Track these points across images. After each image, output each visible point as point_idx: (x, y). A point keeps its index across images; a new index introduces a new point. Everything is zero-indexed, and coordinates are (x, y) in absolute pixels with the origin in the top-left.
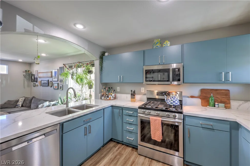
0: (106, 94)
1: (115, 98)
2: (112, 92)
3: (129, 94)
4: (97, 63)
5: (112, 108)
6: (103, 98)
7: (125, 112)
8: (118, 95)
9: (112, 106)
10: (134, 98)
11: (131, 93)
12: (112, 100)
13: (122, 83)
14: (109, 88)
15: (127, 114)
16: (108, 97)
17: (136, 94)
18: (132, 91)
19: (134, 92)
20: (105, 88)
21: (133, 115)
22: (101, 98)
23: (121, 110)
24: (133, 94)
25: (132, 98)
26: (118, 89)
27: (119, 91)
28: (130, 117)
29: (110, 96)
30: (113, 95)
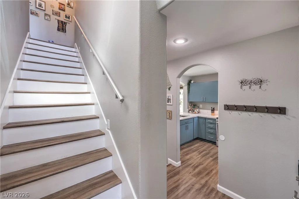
0: (192, 110)
1: (199, 112)
2: (196, 108)
3: (210, 110)
4: (186, 88)
5: (198, 118)
6: (190, 112)
7: (207, 121)
8: (201, 110)
9: (198, 117)
10: (214, 113)
11: (211, 109)
12: (197, 113)
13: (204, 102)
14: (194, 105)
15: (209, 122)
16: (194, 111)
17: (216, 110)
18: (212, 108)
19: (214, 109)
20: (191, 105)
21: (213, 123)
22: (189, 112)
23: (205, 120)
24: (213, 110)
25: (212, 112)
26: (201, 106)
27: (202, 107)
28: (211, 124)
29: (195, 111)
30: (198, 110)
